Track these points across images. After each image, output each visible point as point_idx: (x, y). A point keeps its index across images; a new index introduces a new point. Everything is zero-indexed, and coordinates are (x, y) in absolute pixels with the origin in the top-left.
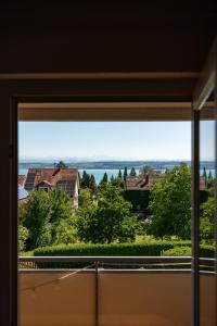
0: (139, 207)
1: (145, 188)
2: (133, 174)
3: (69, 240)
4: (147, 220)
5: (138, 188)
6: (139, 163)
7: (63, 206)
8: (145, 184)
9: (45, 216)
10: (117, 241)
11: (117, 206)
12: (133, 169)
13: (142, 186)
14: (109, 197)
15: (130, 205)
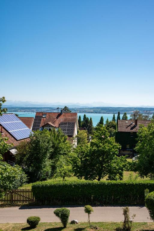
0: (128, 146)
1: (134, 130)
2: (125, 118)
3: (65, 175)
4: (134, 158)
5: (128, 130)
6: (130, 109)
7: (62, 145)
8: (134, 127)
9: (45, 153)
10: (107, 177)
11: (107, 147)
12: (125, 114)
13: (132, 129)
14: (100, 139)
15: (119, 146)
